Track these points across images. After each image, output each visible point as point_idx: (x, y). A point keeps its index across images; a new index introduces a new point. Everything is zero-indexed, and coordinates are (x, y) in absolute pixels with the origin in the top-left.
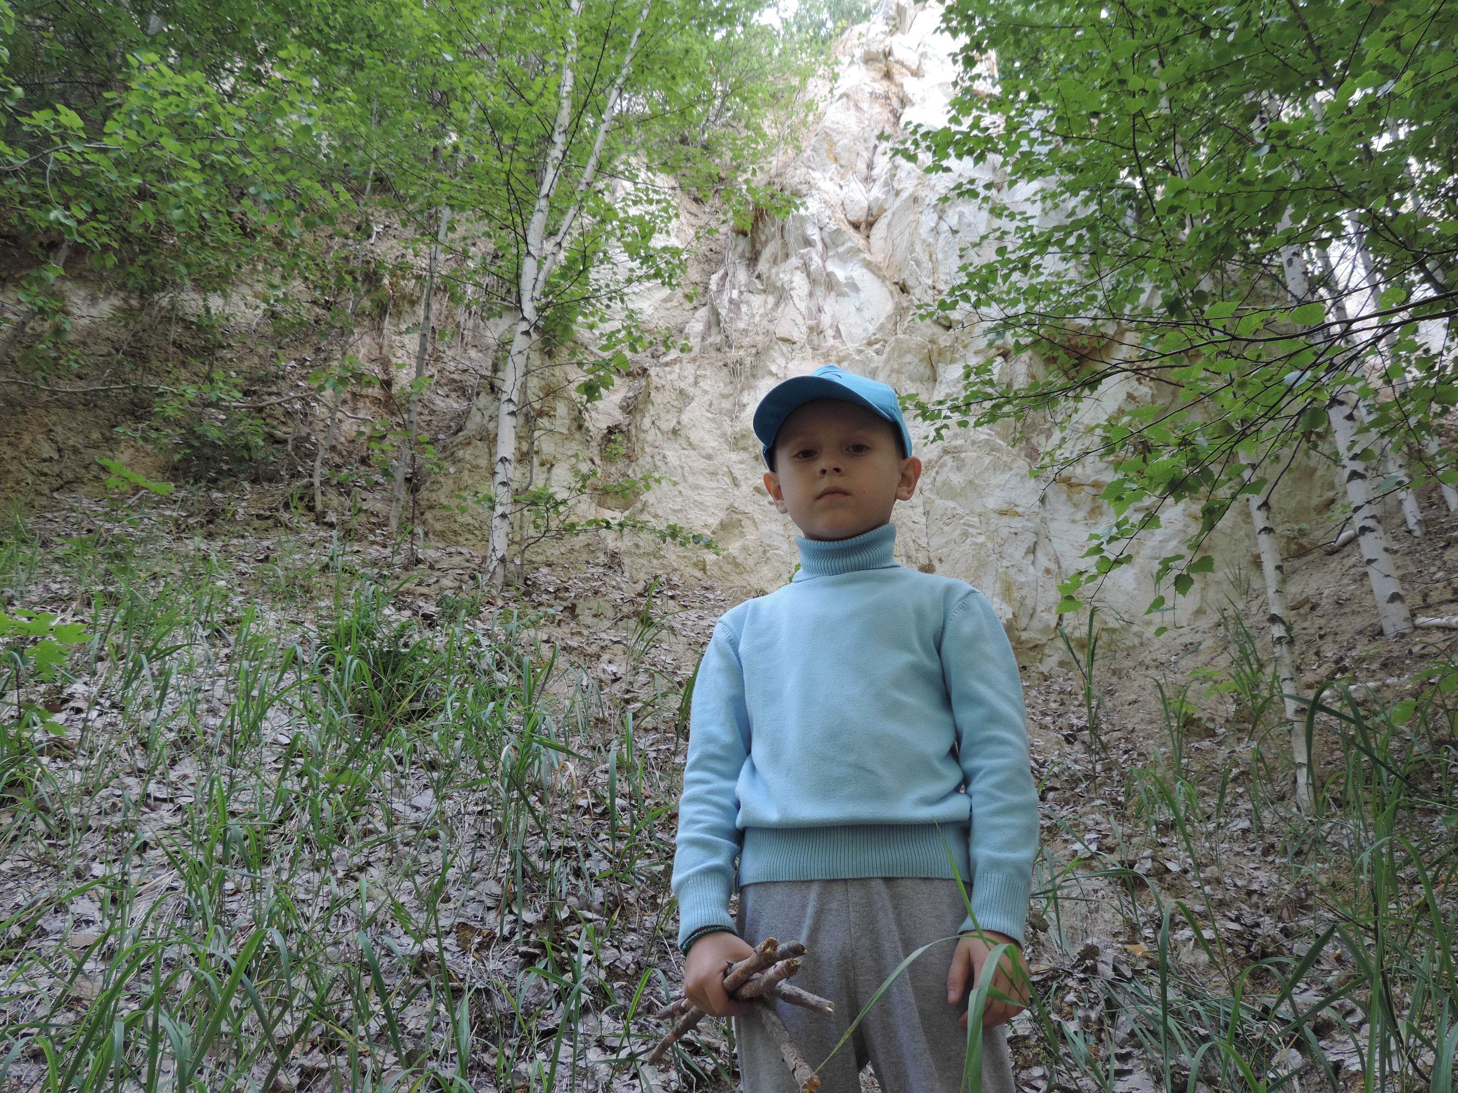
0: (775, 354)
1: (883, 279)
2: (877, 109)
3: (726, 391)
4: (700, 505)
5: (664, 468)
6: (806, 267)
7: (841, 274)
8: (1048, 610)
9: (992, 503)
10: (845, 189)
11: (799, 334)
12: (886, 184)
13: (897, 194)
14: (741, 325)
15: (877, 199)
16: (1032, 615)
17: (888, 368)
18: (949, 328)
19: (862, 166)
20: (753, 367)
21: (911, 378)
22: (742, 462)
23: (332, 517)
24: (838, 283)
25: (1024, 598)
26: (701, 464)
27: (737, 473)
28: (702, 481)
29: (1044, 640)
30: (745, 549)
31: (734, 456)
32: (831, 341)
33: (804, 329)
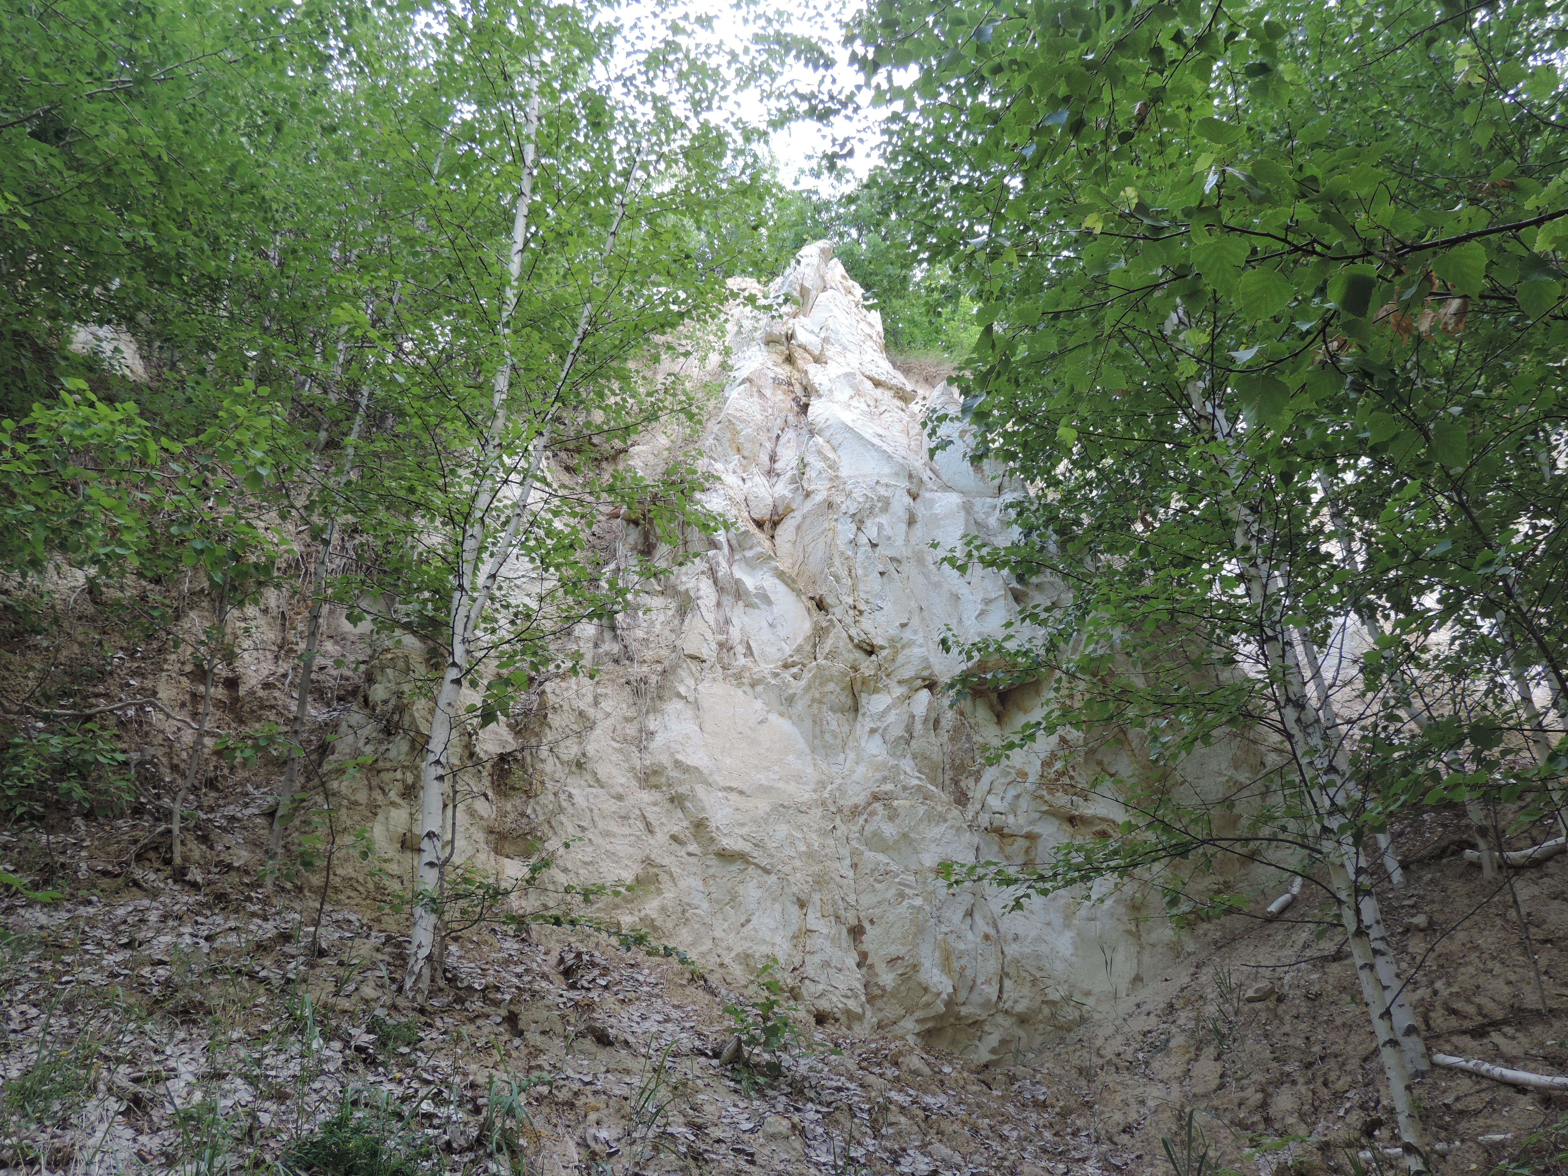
0: (683, 673)
1: (799, 593)
2: (780, 396)
3: (630, 714)
4: (611, 855)
5: (570, 810)
6: (712, 573)
7: (750, 582)
8: (988, 982)
9: (929, 860)
10: (749, 484)
11: (708, 651)
12: (793, 481)
13: (808, 495)
14: (640, 634)
15: (784, 497)
16: (972, 989)
17: (808, 697)
18: (870, 653)
19: (765, 458)
20: (660, 687)
21: (832, 709)
22: (655, 804)
23: (196, 875)
24: (747, 592)
25: (963, 969)
26: (611, 806)
27: (651, 818)
28: (613, 827)
29: (984, 1016)
30: (663, 909)
31: (646, 796)
32: (742, 661)
33: (714, 646)
